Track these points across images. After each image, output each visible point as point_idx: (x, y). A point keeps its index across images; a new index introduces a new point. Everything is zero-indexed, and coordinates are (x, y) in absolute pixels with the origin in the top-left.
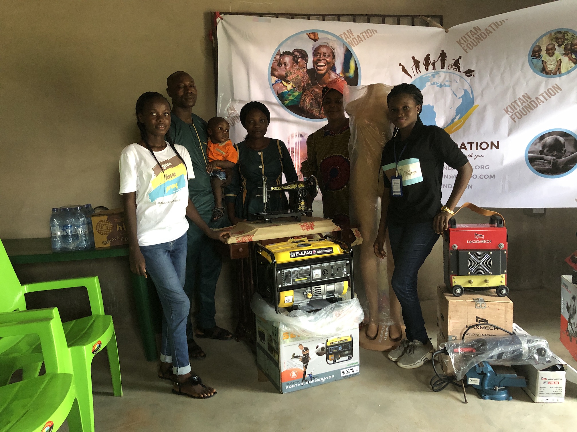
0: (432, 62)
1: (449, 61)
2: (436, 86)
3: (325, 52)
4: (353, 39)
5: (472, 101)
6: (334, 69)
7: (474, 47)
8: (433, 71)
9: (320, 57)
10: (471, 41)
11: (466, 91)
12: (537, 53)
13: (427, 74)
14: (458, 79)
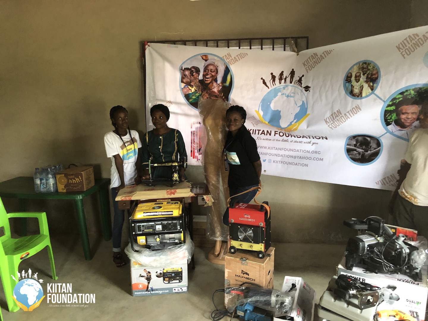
0: (285, 77)
1: (296, 78)
2: (284, 95)
3: (212, 69)
4: (231, 60)
5: (306, 110)
6: (216, 80)
7: (313, 69)
8: (284, 84)
9: (208, 72)
10: (311, 64)
11: (303, 102)
12: (349, 79)
13: (279, 86)
14: (299, 91)
